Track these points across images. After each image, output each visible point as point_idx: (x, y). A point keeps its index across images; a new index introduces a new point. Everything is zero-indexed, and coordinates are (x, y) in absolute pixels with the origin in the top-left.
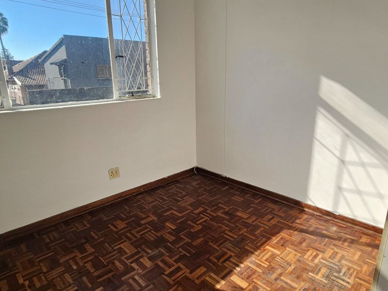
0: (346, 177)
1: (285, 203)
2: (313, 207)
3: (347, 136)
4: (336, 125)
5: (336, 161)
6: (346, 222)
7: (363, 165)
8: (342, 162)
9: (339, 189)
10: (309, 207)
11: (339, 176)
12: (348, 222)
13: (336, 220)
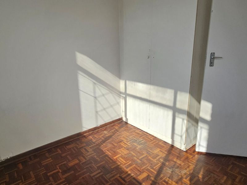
0: (98, 105)
1: (72, 140)
2: (88, 130)
3: (95, 83)
4: (89, 79)
5: (93, 99)
6: (103, 127)
7: (103, 95)
8: (95, 98)
9: (97, 112)
10: (86, 132)
11: (96, 106)
12: (104, 126)
13: (100, 129)
